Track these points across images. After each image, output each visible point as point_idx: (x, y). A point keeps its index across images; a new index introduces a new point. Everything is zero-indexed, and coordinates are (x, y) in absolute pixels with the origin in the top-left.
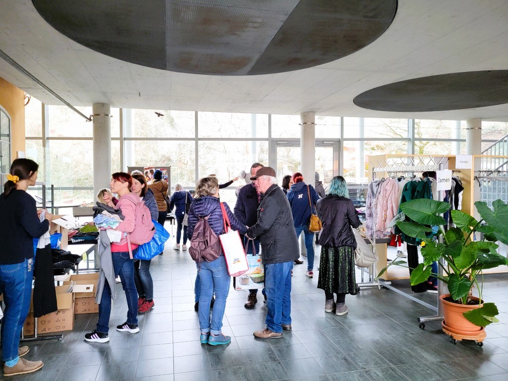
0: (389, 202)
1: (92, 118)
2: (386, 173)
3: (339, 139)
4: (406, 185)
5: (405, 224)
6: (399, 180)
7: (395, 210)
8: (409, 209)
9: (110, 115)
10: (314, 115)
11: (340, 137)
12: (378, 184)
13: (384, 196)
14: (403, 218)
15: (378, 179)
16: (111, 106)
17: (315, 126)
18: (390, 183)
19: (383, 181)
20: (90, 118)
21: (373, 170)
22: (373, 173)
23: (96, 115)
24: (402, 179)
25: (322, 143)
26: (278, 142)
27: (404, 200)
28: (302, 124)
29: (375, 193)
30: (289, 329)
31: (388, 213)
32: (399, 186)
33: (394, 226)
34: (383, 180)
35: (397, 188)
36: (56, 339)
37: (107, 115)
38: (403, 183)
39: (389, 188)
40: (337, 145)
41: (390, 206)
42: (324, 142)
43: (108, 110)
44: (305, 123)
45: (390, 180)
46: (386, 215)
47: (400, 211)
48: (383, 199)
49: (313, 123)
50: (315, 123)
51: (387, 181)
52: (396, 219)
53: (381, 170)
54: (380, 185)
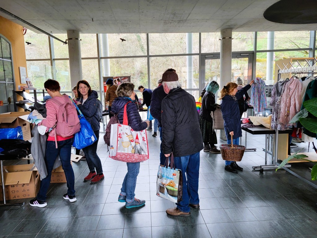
0: (292, 99)
1: (67, 42)
2: (291, 74)
3: (253, 51)
4: (310, 84)
5: (307, 120)
6: (303, 79)
7: (297, 106)
8: (312, 106)
9: (79, 39)
10: (231, 32)
11: (254, 50)
12: (283, 84)
13: (288, 94)
14: (306, 115)
15: (282, 80)
16: (80, 32)
17: (232, 40)
18: (293, 82)
19: (287, 82)
20: (66, 41)
21: (279, 72)
22: (278, 74)
23: (69, 39)
24: (306, 78)
25: (239, 55)
26: (206, 56)
27: (307, 98)
28: (221, 39)
29: (280, 91)
30: (197, 207)
31: (290, 109)
32: (302, 85)
33: (296, 122)
34: (287, 80)
35: (300, 87)
36: (19, 205)
37: (77, 39)
38: (306, 83)
39: (292, 87)
40: (251, 56)
41: (292, 103)
42: (241, 55)
43: (78, 36)
44: (224, 38)
45: (294, 79)
46: (289, 110)
47: (302, 107)
48: (287, 96)
49: (231, 38)
50: (232, 38)
51: (292, 80)
52: (299, 115)
53: (286, 71)
54: (284, 84)
